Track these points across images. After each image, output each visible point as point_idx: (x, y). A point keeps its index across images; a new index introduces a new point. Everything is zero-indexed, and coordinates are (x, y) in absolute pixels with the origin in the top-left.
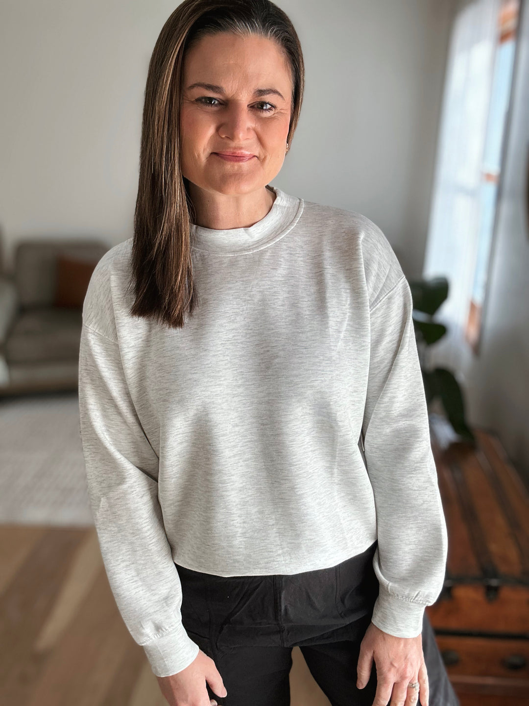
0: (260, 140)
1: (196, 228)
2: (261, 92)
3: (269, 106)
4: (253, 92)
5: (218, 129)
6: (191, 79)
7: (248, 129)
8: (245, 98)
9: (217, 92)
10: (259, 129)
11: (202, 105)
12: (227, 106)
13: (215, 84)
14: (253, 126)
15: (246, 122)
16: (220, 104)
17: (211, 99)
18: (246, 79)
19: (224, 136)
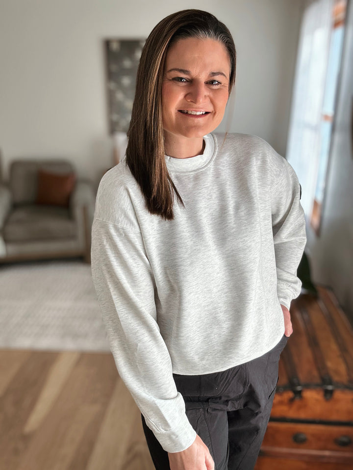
0: (212, 102)
1: (170, 158)
2: (214, 74)
3: (216, 83)
4: (209, 74)
5: (185, 96)
6: (170, 66)
7: (205, 96)
8: (203, 77)
9: (186, 74)
10: (212, 96)
11: (176, 82)
12: (192, 83)
13: (186, 69)
14: (208, 94)
15: (204, 91)
16: (187, 81)
17: (181, 79)
18: (205, 66)
19: (189, 101)
